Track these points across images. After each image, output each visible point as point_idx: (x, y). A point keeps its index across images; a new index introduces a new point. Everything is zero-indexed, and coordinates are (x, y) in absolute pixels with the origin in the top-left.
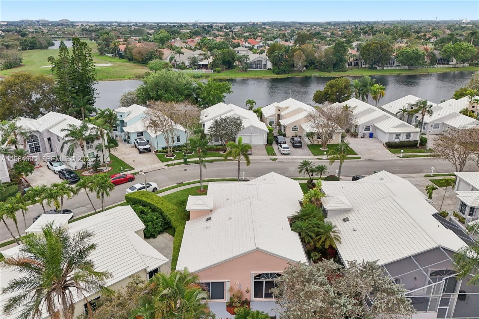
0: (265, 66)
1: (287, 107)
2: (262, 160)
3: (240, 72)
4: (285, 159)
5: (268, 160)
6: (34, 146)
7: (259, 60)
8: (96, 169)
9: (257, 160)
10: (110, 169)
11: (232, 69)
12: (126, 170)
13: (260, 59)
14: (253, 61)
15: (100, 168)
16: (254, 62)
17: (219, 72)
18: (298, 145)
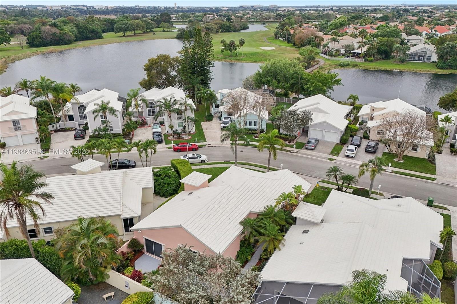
0: (429, 58)
1: (385, 108)
2: (318, 157)
3: (395, 63)
4: (343, 161)
5: (324, 158)
6: (151, 111)
7: (423, 52)
8: (179, 136)
9: (314, 156)
10: (189, 138)
11: (388, 59)
12: (200, 141)
13: (424, 50)
14: (414, 52)
15: (182, 136)
16: (417, 54)
17: (371, 61)
18: (370, 151)
